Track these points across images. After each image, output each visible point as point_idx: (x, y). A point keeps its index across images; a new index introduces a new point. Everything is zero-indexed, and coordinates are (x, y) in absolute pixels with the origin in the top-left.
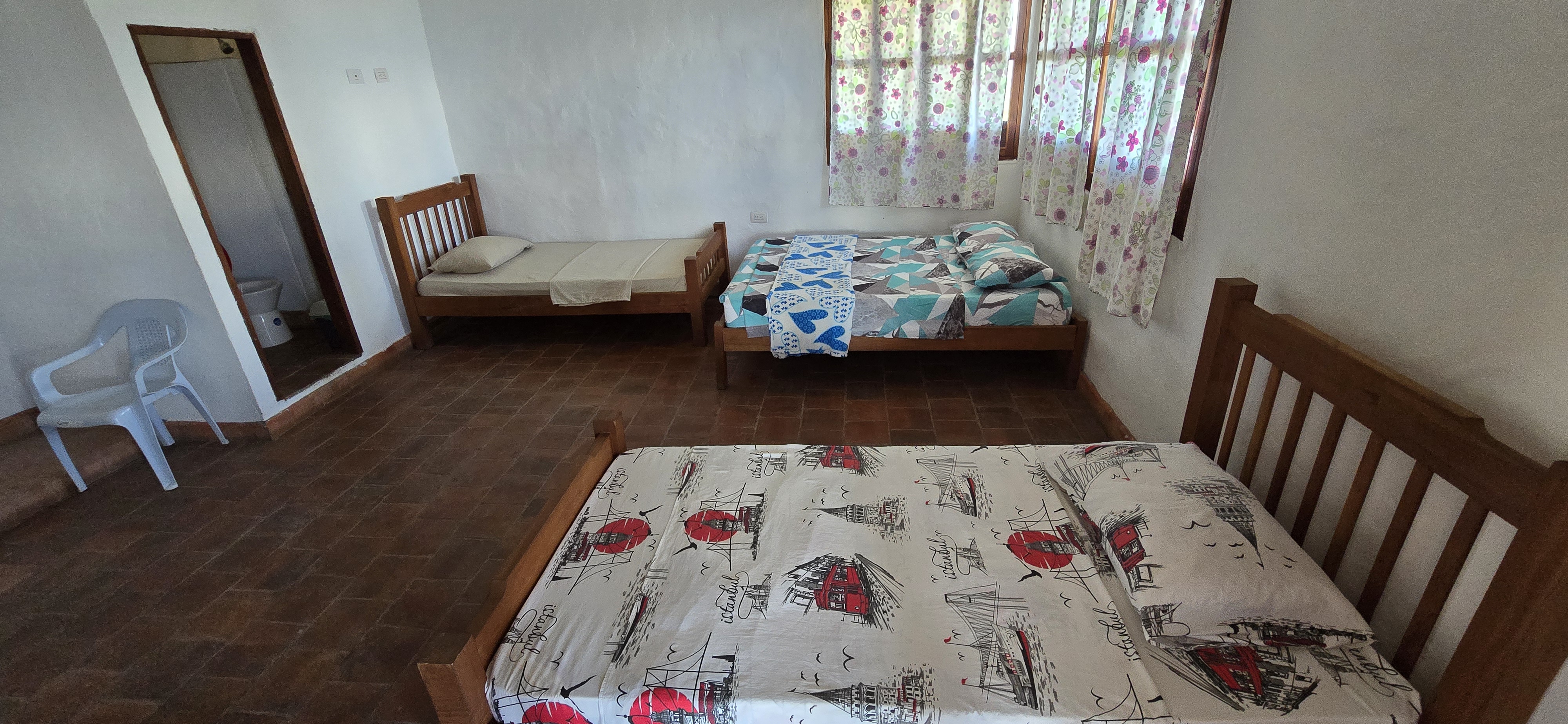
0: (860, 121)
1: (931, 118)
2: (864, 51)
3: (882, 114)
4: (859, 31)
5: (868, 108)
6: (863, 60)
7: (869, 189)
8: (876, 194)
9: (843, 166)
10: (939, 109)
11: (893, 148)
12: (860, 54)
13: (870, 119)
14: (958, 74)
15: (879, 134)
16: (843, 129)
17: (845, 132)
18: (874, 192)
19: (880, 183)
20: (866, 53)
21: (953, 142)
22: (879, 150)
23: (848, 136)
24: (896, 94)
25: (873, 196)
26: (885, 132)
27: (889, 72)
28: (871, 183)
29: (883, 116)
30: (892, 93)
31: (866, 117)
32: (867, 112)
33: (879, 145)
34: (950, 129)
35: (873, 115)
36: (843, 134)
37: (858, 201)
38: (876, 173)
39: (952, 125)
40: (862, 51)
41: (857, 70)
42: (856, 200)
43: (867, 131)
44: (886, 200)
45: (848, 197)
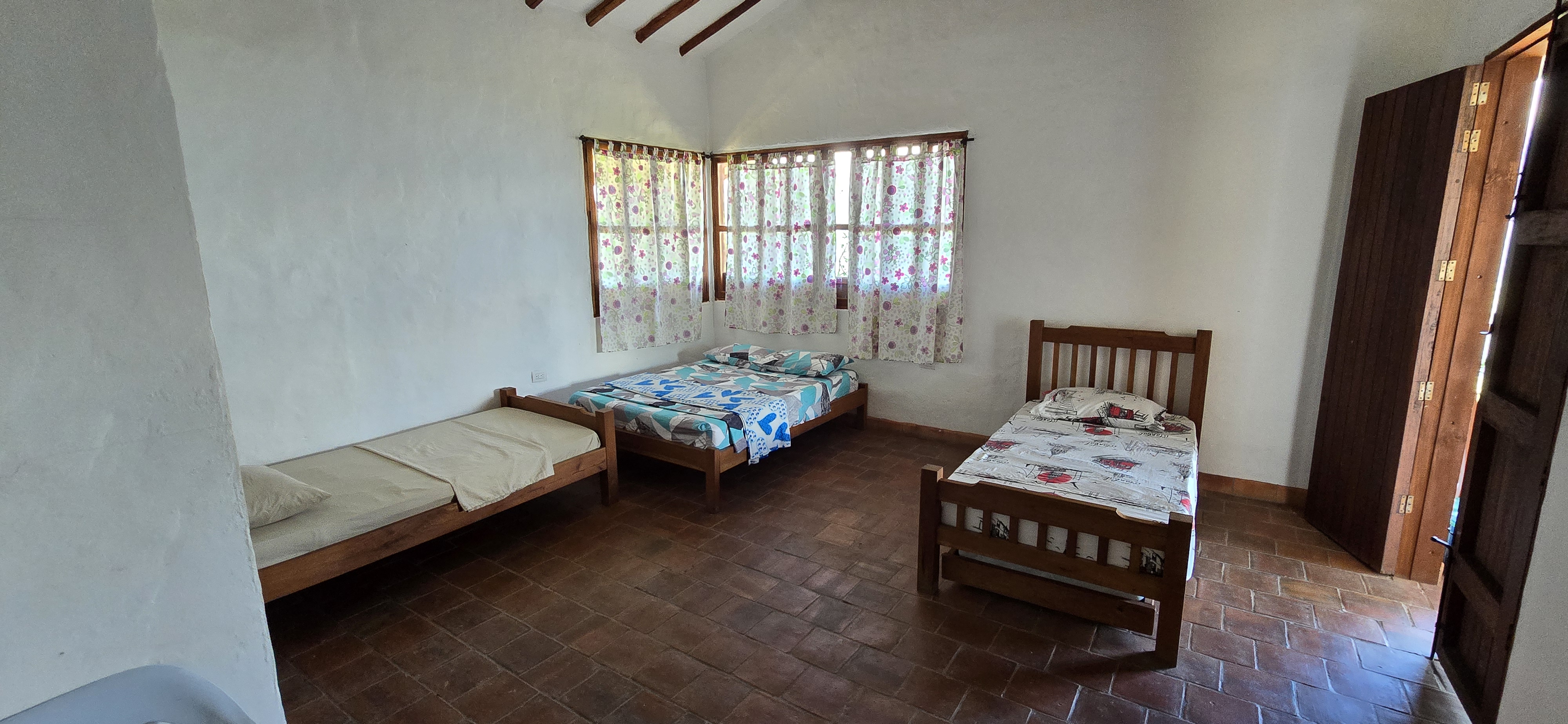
0: (619, 277)
1: (665, 273)
2: (619, 220)
3: (634, 271)
4: (614, 204)
5: (625, 266)
6: (619, 226)
7: (629, 334)
8: (635, 339)
9: (609, 317)
10: (669, 266)
11: (644, 298)
12: (616, 221)
13: (626, 275)
14: (677, 240)
15: (634, 287)
16: (608, 285)
17: (610, 287)
18: (634, 337)
19: (638, 328)
20: (621, 221)
21: (680, 291)
22: (634, 300)
23: (612, 290)
24: (642, 255)
25: (633, 340)
26: (638, 285)
27: (637, 237)
28: (631, 329)
29: (635, 273)
30: (639, 253)
31: (623, 274)
32: (624, 269)
33: (634, 297)
34: (676, 281)
35: (629, 272)
36: (608, 289)
37: (623, 347)
38: (633, 320)
39: (678, 278)
40: (618, 219)
41: (614, 235)
42: (621, 346)
43: (625, 285)
44: (642, 343)
45: (614, 344)
